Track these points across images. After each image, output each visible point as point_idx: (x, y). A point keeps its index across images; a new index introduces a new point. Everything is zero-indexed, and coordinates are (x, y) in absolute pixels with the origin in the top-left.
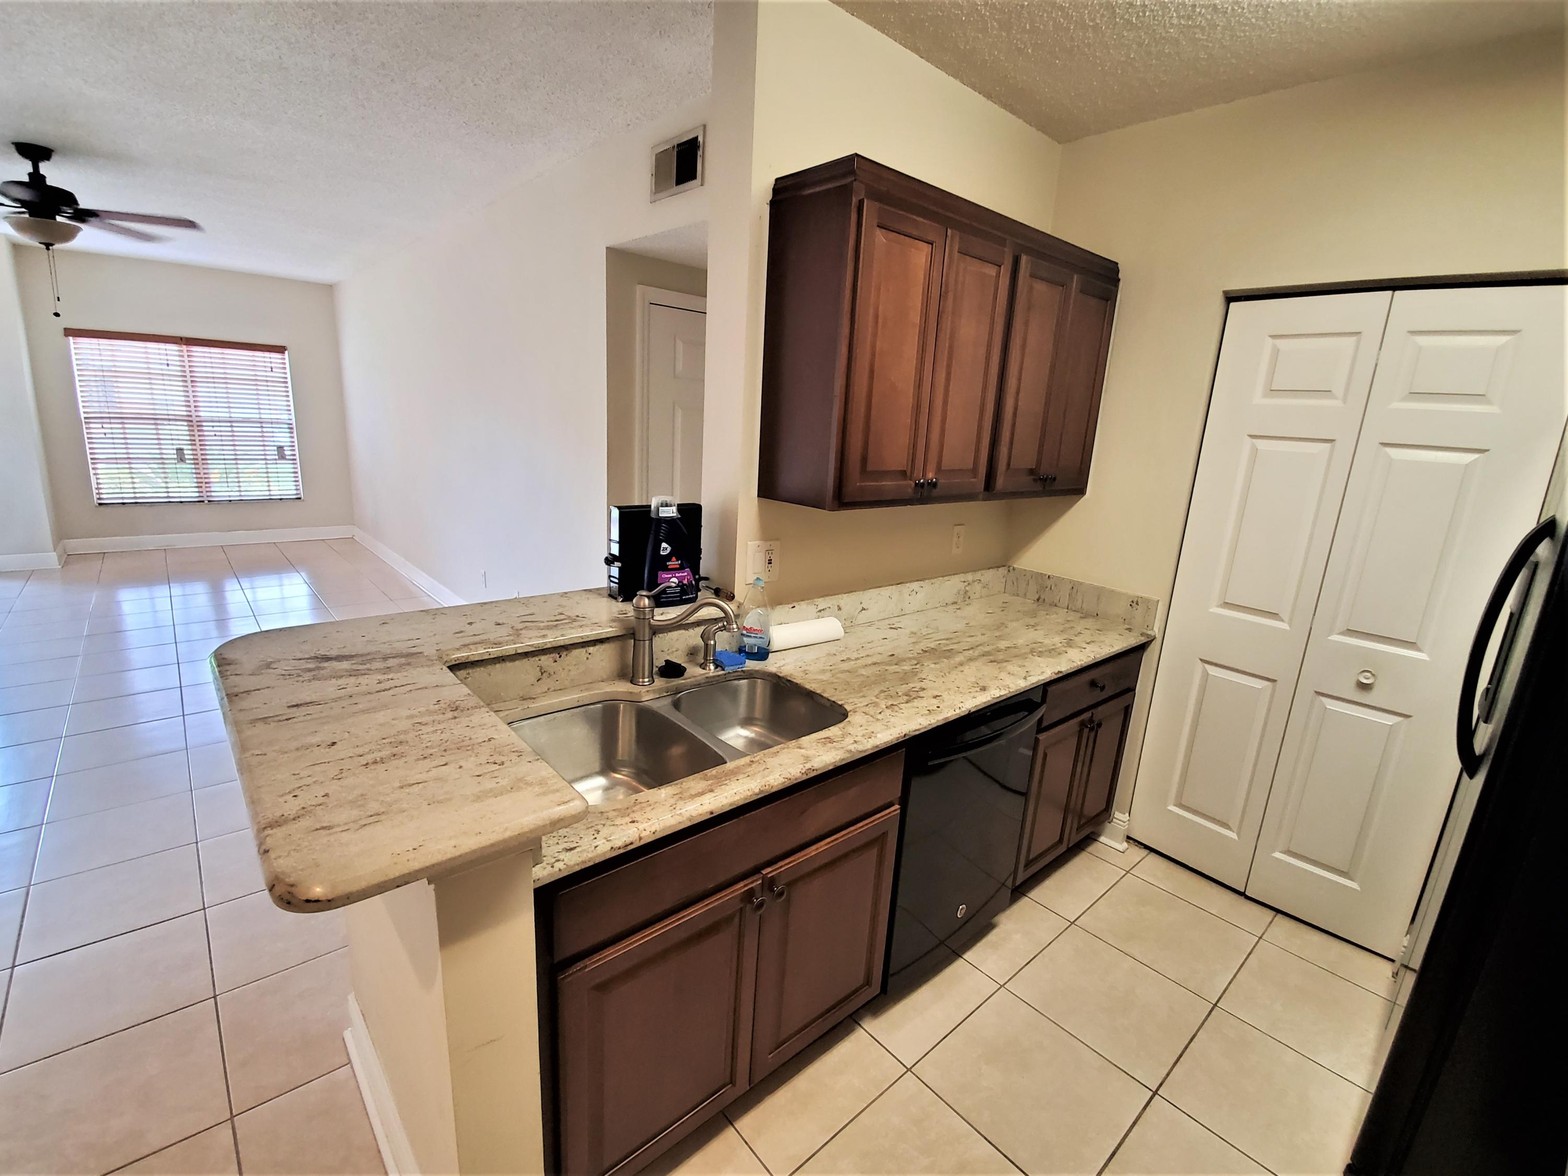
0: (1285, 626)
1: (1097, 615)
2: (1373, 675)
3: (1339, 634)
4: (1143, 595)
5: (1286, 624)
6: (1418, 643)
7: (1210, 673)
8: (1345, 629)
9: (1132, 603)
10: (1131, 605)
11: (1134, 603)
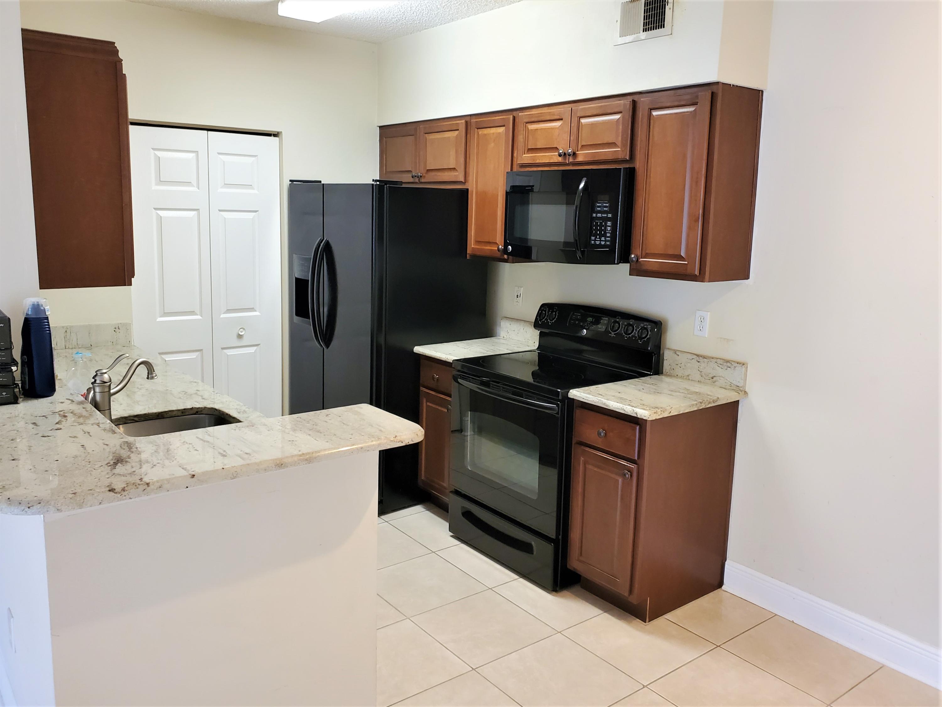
0: (199, 317)
1: (91, 345)
2: (244, 329)
3: (224, 313)
4: (121, 322)
5: (199, 316)
6: (255, 308)
7: (166, 359)
8: (226, 310)
9: (115, 329)
10: (114, 331)
11: (117, 329)
